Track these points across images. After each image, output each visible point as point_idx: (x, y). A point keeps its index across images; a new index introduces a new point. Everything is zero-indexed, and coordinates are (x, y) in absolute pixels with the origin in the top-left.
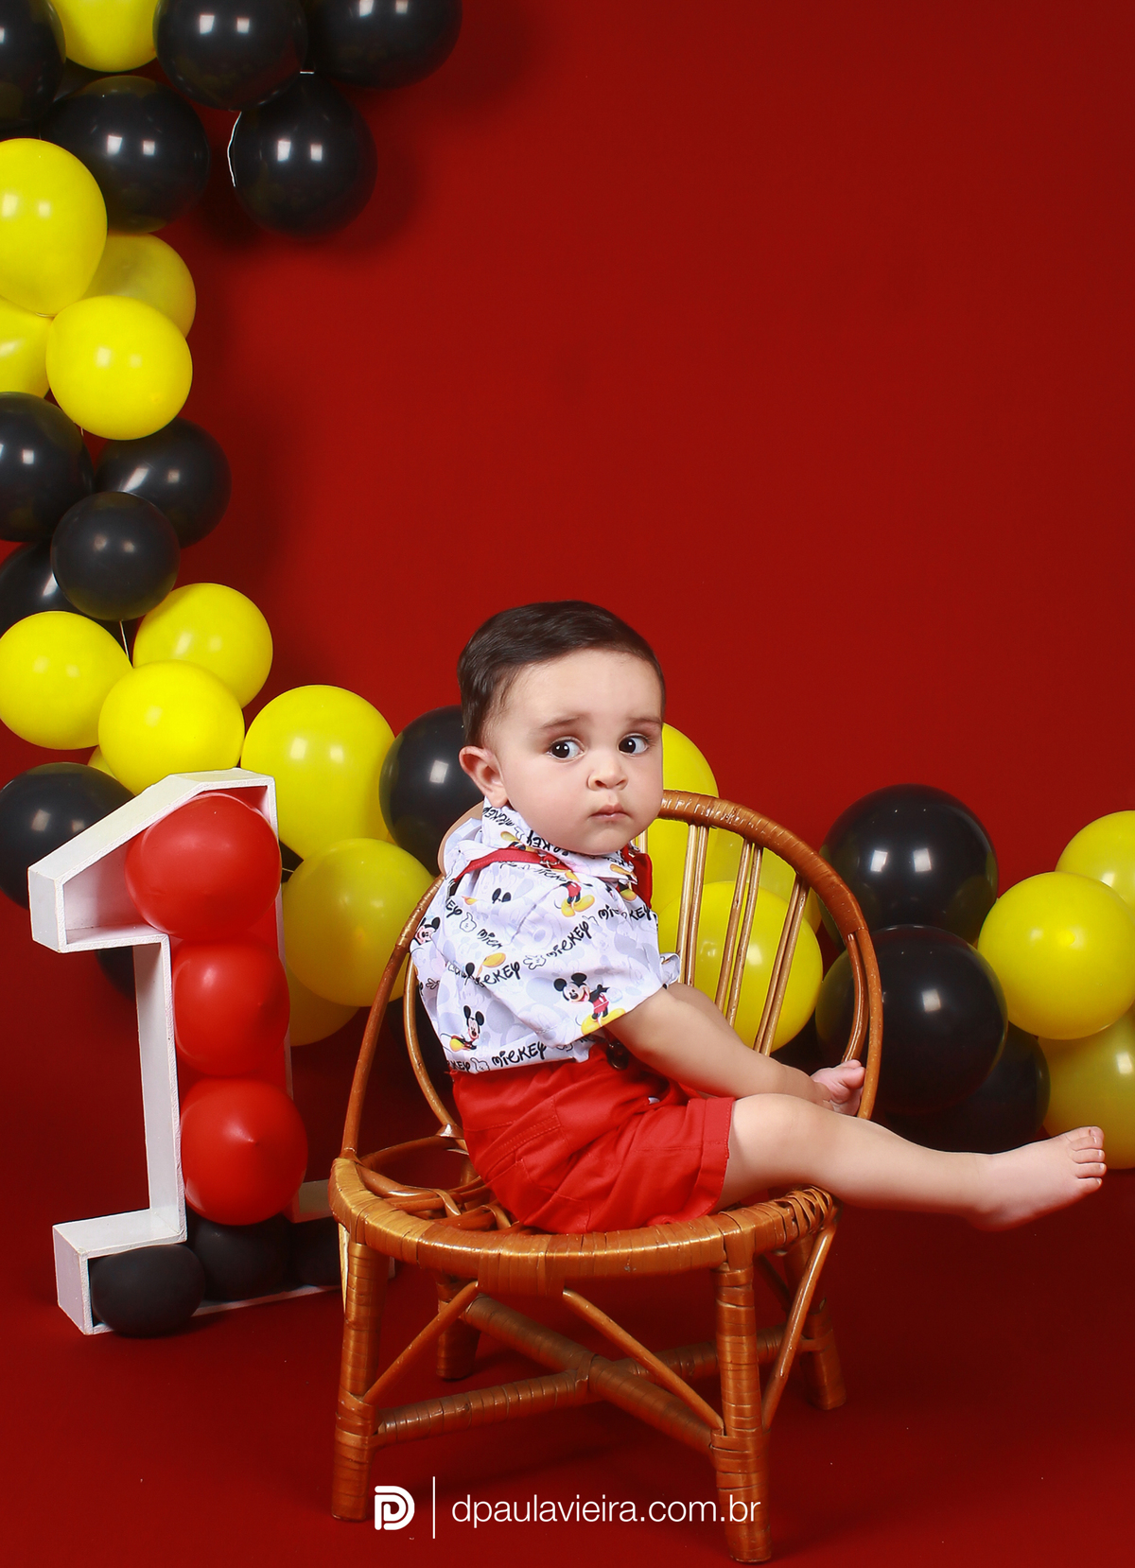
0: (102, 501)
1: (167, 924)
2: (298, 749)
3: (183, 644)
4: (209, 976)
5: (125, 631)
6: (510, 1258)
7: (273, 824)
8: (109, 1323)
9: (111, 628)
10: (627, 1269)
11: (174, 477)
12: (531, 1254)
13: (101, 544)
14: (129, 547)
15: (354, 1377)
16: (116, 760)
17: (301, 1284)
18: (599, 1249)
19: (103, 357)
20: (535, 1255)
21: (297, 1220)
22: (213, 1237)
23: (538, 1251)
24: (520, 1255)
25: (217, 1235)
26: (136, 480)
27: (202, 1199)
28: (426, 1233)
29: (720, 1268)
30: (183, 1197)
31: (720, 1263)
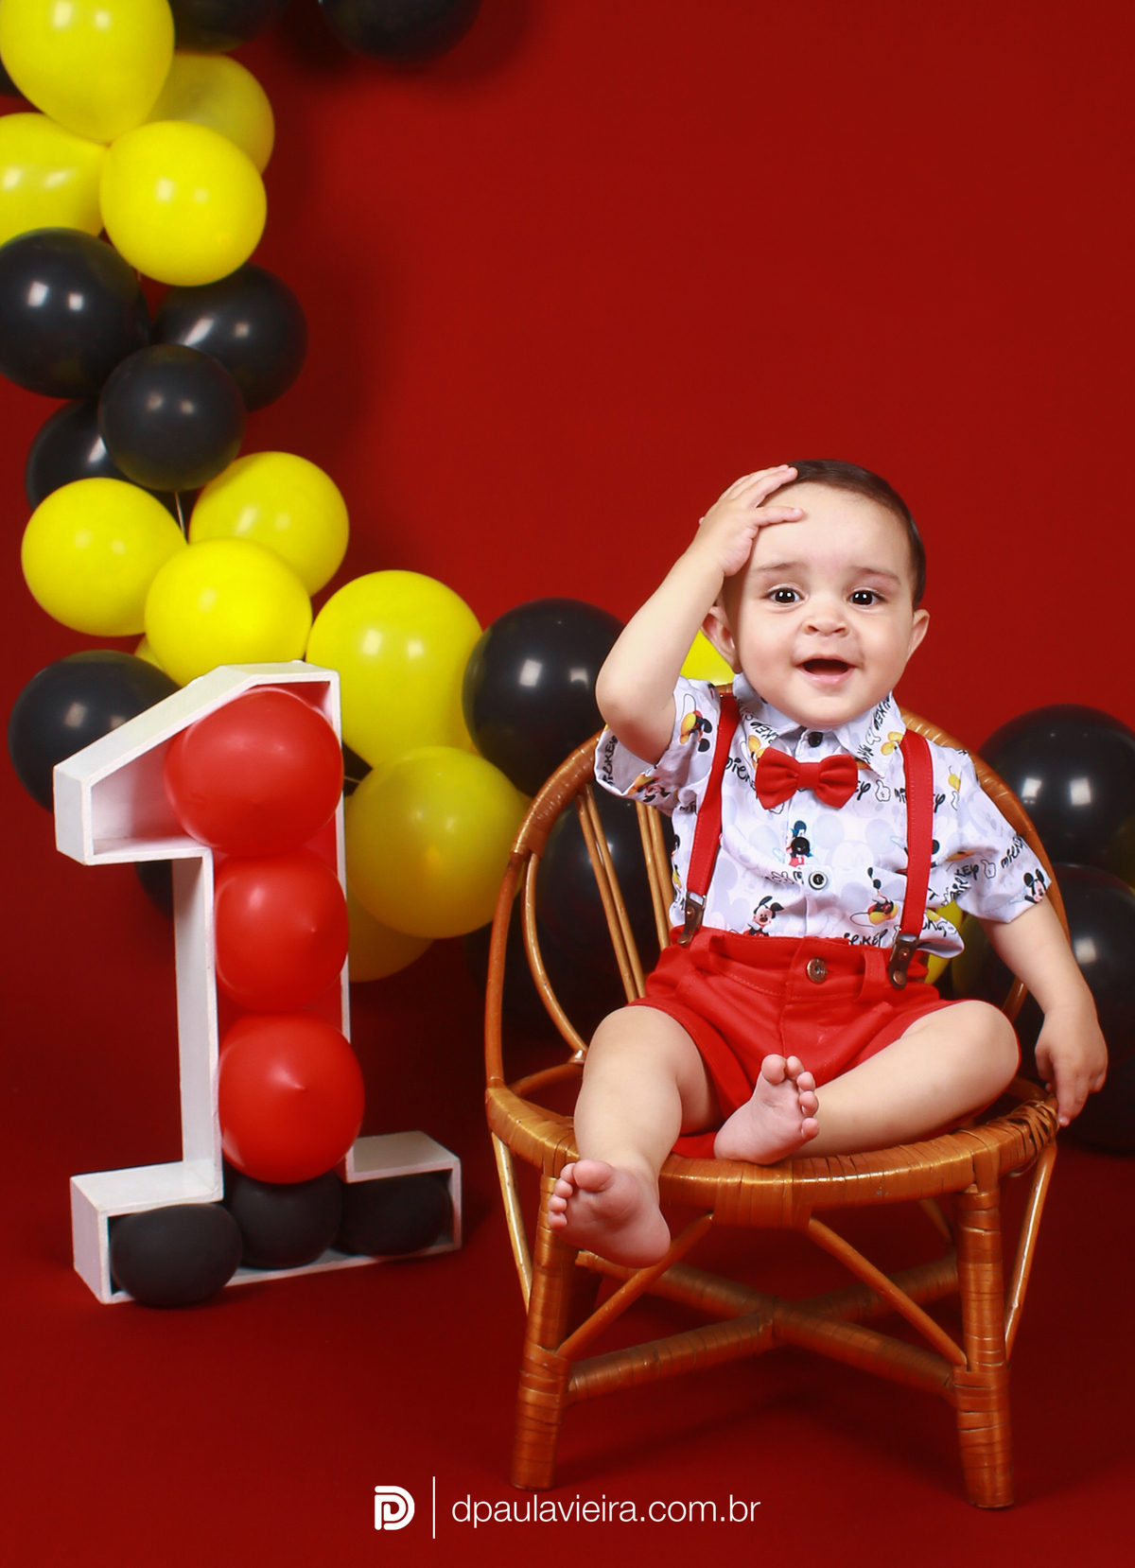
0: (159, 354)
1: (210, 836)
2: (372, 643)
3: (246, 521)
4: (257, 897)
5: (181, 504)
7: (337, 728)
9: (166, 499)
10: (879, 1193)
11: (242, 330)
13: (156, 403)
14: (188, 408)
15: (544, 1328)
16: (162, 651)
19: (164, 190)
21: (351, 1179)
22: (253, 1196)
25: (259, 1194)
26: (199, 333)
27: (242, 1151)
29: (967, 1191)
30: (219, 1150)
31: (967, 1186)
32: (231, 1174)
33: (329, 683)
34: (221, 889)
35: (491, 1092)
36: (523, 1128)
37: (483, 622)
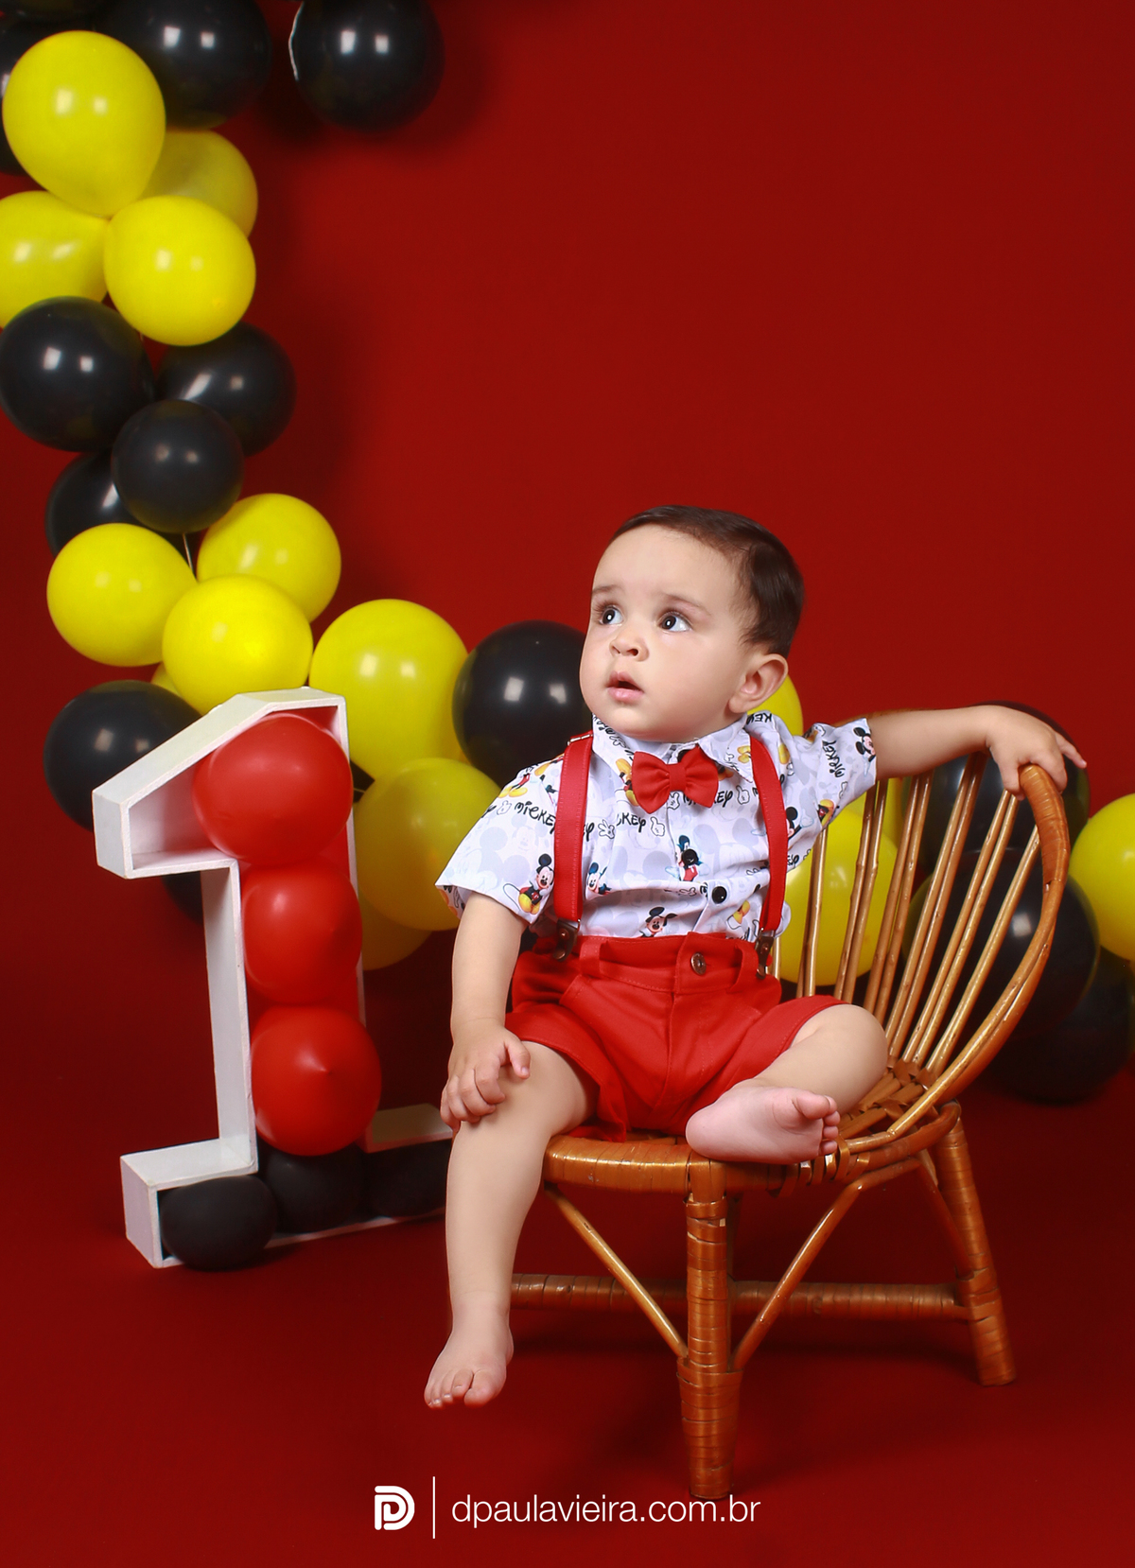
0: (163, 410)
1: (236, 849)
2: (369, 666)
3: (249, 557)
4: (280, 902)
5: (189, 543)
7: (345, 745)
8: (179, 1256)
9: (175, 540)
11: (237, 383)
13: (163, 454)
14: (192, 457)
16: (181, 677)
19: (163, 260)
22: (285, 1168)
25: (289, 1166)
26: (198, 387)
27: (274, 1129)
30: (254, 1127)
32: (265, 1148)
33: (336, 707)
34: (247, 896)
37: (468, 645)
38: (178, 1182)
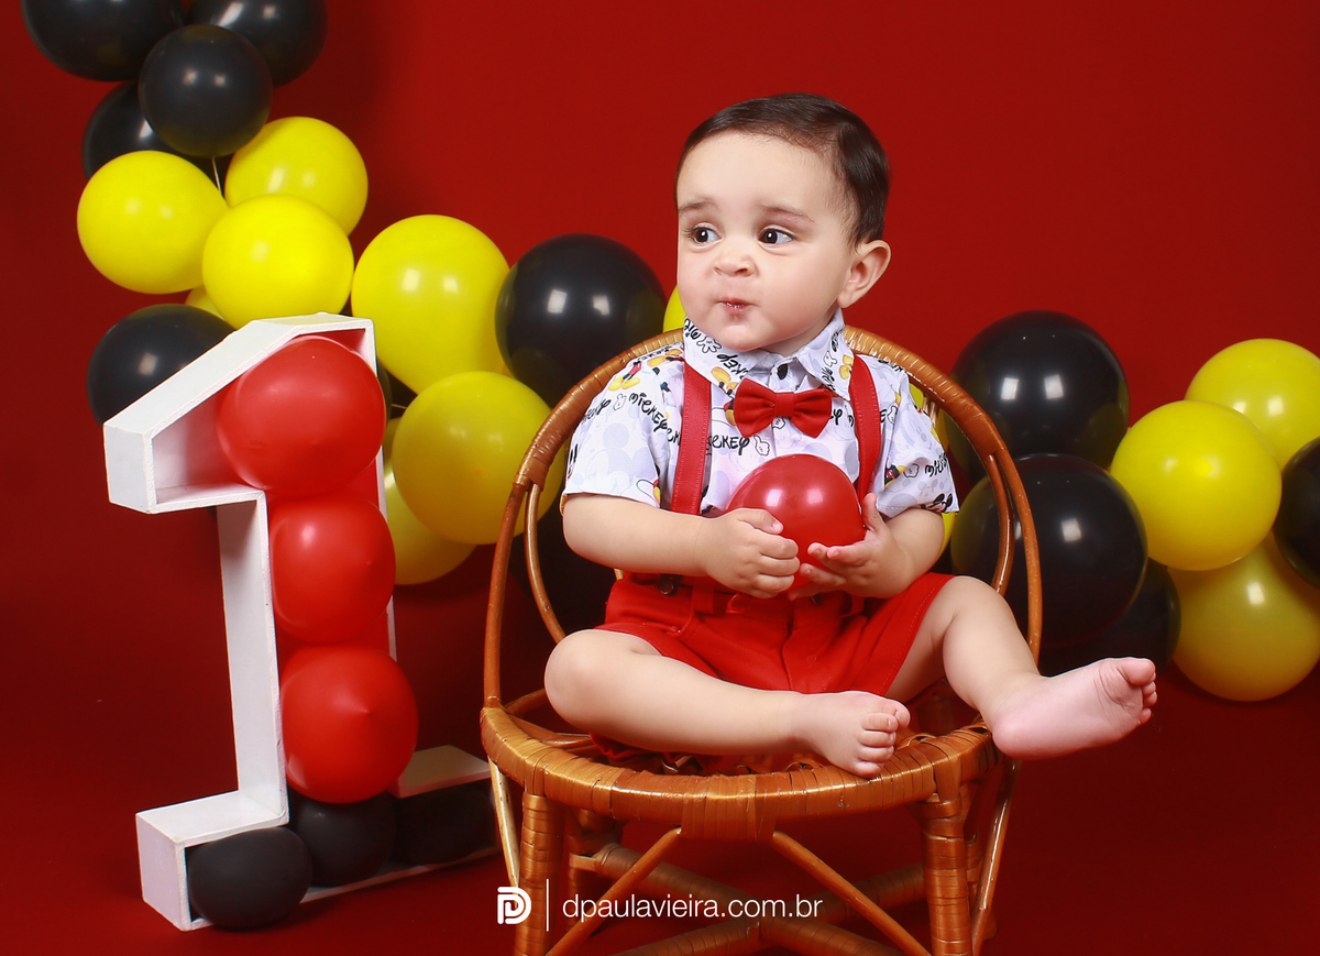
0: (192, 33)
1: (265, 479)
3: (276, 180)
4: (308, 534)
5: (216, 166)
6: (717, 801)
7: (372, 361)
8: (209, 918)
9: (204, 165)
12: (740, 796)
13: (191, 77)
14: (220, 81)
17: (411, 863)
18: (811, 787)
20: (745, 796)
21: (403, 793)
22: (314, 817)
23: (746, 792)
24: (727, 797)
25: (321, 815)
27: (307, 775)
28: (619, 779)
29: (929, 800)
30: (284, 776)
31: (929, 795)
32: (295, 797)
33: (364, 330)
34: (274, 532)
35: (487, 712)
36: (508, 746)
37: (510, 261)
38: (206, 837)
